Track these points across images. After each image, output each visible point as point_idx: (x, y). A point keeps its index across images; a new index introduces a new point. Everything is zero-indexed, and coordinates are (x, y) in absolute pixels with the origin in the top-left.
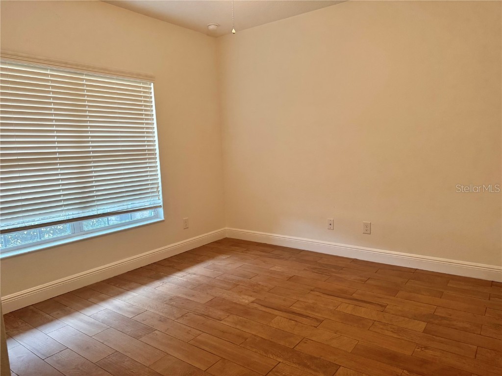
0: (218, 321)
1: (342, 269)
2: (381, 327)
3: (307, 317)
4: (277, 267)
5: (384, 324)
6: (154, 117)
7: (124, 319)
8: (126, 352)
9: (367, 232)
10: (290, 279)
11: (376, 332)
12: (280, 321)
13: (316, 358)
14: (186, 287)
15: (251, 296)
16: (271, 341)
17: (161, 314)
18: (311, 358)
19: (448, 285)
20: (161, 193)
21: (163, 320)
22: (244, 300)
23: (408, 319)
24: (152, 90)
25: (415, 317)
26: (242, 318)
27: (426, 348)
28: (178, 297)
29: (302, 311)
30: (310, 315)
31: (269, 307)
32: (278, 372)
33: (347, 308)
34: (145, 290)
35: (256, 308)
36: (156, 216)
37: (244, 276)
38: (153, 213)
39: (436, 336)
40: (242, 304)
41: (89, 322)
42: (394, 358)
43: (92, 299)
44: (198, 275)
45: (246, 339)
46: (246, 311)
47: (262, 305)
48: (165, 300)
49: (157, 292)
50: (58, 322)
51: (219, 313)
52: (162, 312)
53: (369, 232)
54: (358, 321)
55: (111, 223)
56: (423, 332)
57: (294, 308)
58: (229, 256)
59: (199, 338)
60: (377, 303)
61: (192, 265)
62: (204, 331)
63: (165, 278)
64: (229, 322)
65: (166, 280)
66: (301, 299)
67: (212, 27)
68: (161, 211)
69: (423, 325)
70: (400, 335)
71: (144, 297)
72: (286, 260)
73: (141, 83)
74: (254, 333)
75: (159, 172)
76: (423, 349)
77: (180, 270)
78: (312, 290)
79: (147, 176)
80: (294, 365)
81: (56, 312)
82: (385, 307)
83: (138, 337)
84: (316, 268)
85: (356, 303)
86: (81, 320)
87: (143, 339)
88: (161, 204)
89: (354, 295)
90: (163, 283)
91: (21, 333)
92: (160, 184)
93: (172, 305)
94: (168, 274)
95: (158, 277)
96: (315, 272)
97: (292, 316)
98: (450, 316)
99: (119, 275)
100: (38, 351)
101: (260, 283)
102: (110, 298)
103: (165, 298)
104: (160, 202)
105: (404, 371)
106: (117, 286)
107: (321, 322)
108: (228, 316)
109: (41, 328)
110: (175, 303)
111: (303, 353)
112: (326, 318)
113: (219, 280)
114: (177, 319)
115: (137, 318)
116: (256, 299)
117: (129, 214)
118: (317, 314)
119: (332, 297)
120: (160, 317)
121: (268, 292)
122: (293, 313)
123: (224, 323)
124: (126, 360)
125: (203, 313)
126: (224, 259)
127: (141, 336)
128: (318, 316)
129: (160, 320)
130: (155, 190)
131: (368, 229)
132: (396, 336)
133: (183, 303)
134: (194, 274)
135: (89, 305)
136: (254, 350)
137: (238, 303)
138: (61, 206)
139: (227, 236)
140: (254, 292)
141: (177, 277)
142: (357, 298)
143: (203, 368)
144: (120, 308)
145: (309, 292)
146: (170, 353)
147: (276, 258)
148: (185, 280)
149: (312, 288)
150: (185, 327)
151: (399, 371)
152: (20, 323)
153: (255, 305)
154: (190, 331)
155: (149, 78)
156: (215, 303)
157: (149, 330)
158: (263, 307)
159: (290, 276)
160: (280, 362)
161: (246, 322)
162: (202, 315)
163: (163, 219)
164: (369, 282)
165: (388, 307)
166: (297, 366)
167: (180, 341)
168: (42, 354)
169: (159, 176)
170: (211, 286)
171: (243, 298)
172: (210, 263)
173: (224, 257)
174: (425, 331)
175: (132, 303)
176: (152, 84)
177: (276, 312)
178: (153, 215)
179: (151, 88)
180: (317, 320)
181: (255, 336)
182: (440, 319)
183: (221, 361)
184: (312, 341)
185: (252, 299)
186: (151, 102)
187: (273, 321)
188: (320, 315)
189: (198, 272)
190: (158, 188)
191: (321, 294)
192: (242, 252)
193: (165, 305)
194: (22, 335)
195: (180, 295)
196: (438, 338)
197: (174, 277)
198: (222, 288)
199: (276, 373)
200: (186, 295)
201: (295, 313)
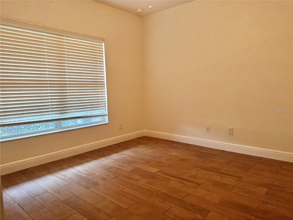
0: (136, 181)
1: (214, 156)
2: (238, 189)
3: (191, 182)
4: (174, 153)
5: (240, 188)
6: (104, 63)
7: (81, 177)
8: (81, 195)
9: (231, 134)
10: (182, 160)
11: (234, 192)
12: (174, 183)
13: (195, 206)
14: (119, 162)
15: (157, 168)
16: (167, 194)
17: (103, 176)
18: (192, 205)
19: (283, 167)
20: (107, 107)
21: (104, 179)
22: (153, 171)
23: (255, 186)
24: (104, 47)
25: (261, 185)
26: (151, 180)
27: (267, 203)
28: (114, 167)
29: (188, 178)
30: (193, 181)
31: (167, 175)
32: (171, 212)
33: (216, 178)
34: (95, 162)
35: (160, 175)
36: (104, 121)
37: (154, 157)
38: (102, 119)
39: (274, 197)
40: (152, 172)
41: (61, 178)
42: (245, 208)
43: (64, 166)
44: (126, 155)
45: (153, 192)
46: (153, 176)
47: (163, 174)
48: (106, 168)
49: (102, 164)
50: (44, 177)
51: (137, 177)
52: (104, 175)
53: (232, 134)
54: (224, 186)
55: (78, 123)
56: (265, 194)
57: (183, 177)
58: (145, 146)
59: (124, 190)
60: (236, 175)
61: (124, 150)
62: (128, 186)
63: (108, 156)
64: (143, 182)
65: (107, 157)
66: (188, 172)
67: (139, 10)
68: (107, 117)
69: (265, 190)
70: (250, 195)
71: (94, 166)
72: (180, 149)
73: (97, 42)
74: (157, 189)
75: (106, 95)
76: (265, 204)
77: (116, 152)
78: (195, 167)
79: (99, 97)
80: (181, 209)
81: (44, 172)
82: (241, 178)
83: (89, 187)
84: (198, 155)
85: (223, 175)
86: (57, 177)
87: (92, 189)
88: (107, 114)
89: (221, 170)
90: (106, 159)
91: (24, 182)
92: (106, 102)
93: (110, 171)
94: (109, 154)
95: (103, 156)
96: (197, 157)
97: (182, 181)
98: (284, 185)
99: (81, 154)
100: (31, 192)
101: (163, 161)
102: (75, 166)
103: (106, 167)
104: (106, 113)
105: (252, 216)
106: (79, 159)
107: (200, 185)
108: (143, 179)
109: (34, 180)
110: (112, 170)
111: (187, 202)
112: (203, 183)
113: (139, 158)
114: (112, 179)
115: (89, 177)
116: (160, 170)
117: (88, 119)
118: (197, 180)
119: (207, 171)
120: (103, 178)
121: (168, 166)
122: (182, 179)
123: (140, 182)
124: (80, 200)
125: (128, 176)
126: (142, 148)
127: (90, 188)
128: (198, 181)
129: (102, 179)
130: (104, 105)
131: (231, 132)
132: (247, 195)
133: (116, 170)
134: (124, 155)
135: (62, 169)
136: (157, 199)
137: (149, 172)
138: (49, 111)
139: (145, 135)
140: (159, 166)
141: (114, 156)
142: (223, 172)
143: (125, 207)
144: (79, 171)
145: (193, 168)
146: (107, 198)
147: (173, 148)
148: (119, 158)
149: (195, 166)
150: (116, 183)
151: (249, 216)
152: (23, 177)
153: (159, 173)
154: (119, 186)
155: (102, 40)
156: (136, 171)
157: (96, 184)
158: (164, 175)
159: (182, 158)
160: (172, 207)
161: (153, 183)
162: (127, 177)
163: (107, 122)
164: (231, 163)
165: (242, 178)
166: (183, 209)
167: (114, 191)
168: (33, 194)
169: (106, 97)
170: (133, 162)
171: (152, 169)
172: (134, 149)
173: (142, 146)
174: (267, 193)
175: (87, 169)
176: (104, 43)
177: (172, 178)
178: (102, 120)
179: (103, 46)
180: (197, 184)
181: (158, 190)
182: (276, 187)
183: (136, 204)
184: (193, 196)
185: (158, 170)
186: (103, 54)
187: (169, 183)
188: (199, 181)
189: (127, 154)
190: (105, 104)
191: (201, 170)
192: (154, 144)
193: (106, 171)
194: (23, 183)
195: (115, 166)
196: (274, 198)
197: (113, 156)
198: (140, 163)
199: (170, 213)
200: (119, 166)
201: (184, 179)
